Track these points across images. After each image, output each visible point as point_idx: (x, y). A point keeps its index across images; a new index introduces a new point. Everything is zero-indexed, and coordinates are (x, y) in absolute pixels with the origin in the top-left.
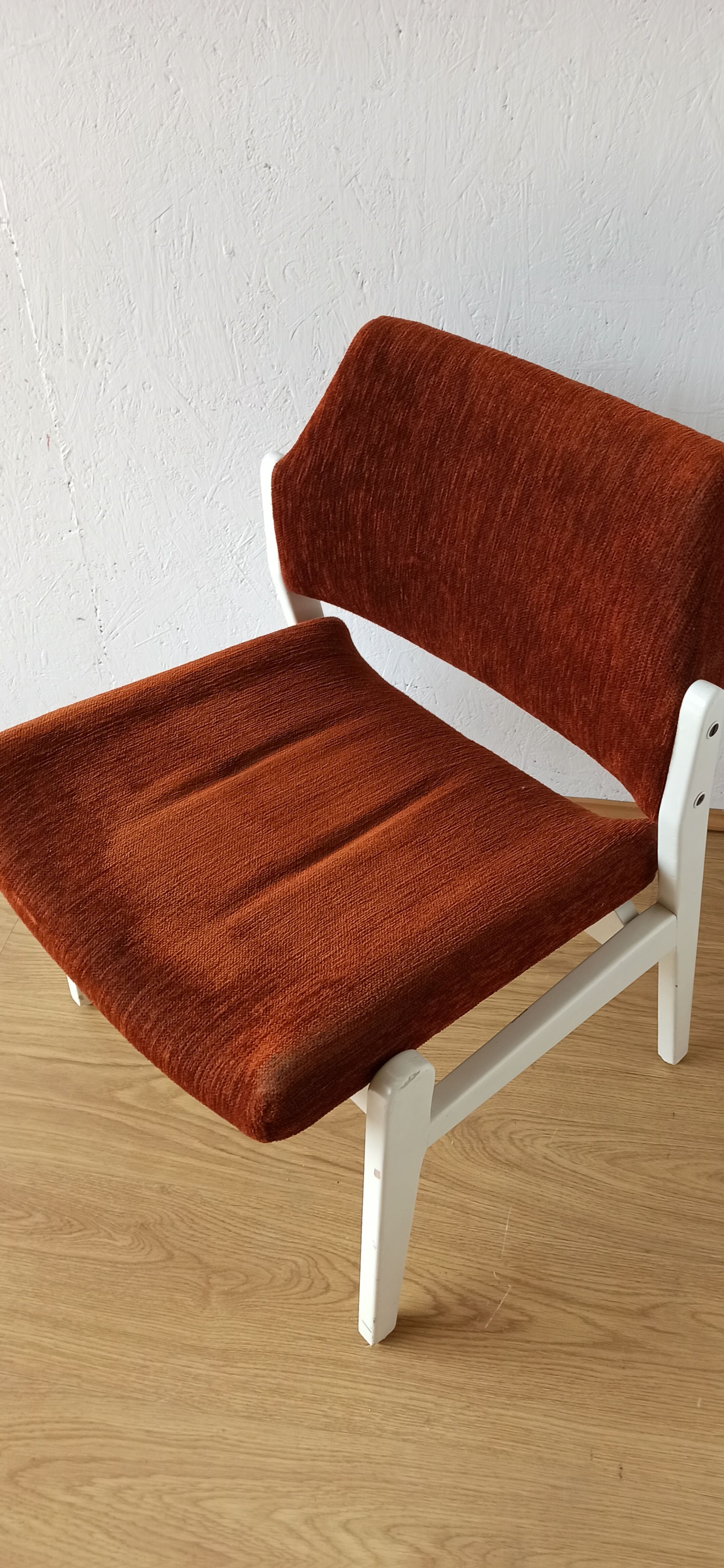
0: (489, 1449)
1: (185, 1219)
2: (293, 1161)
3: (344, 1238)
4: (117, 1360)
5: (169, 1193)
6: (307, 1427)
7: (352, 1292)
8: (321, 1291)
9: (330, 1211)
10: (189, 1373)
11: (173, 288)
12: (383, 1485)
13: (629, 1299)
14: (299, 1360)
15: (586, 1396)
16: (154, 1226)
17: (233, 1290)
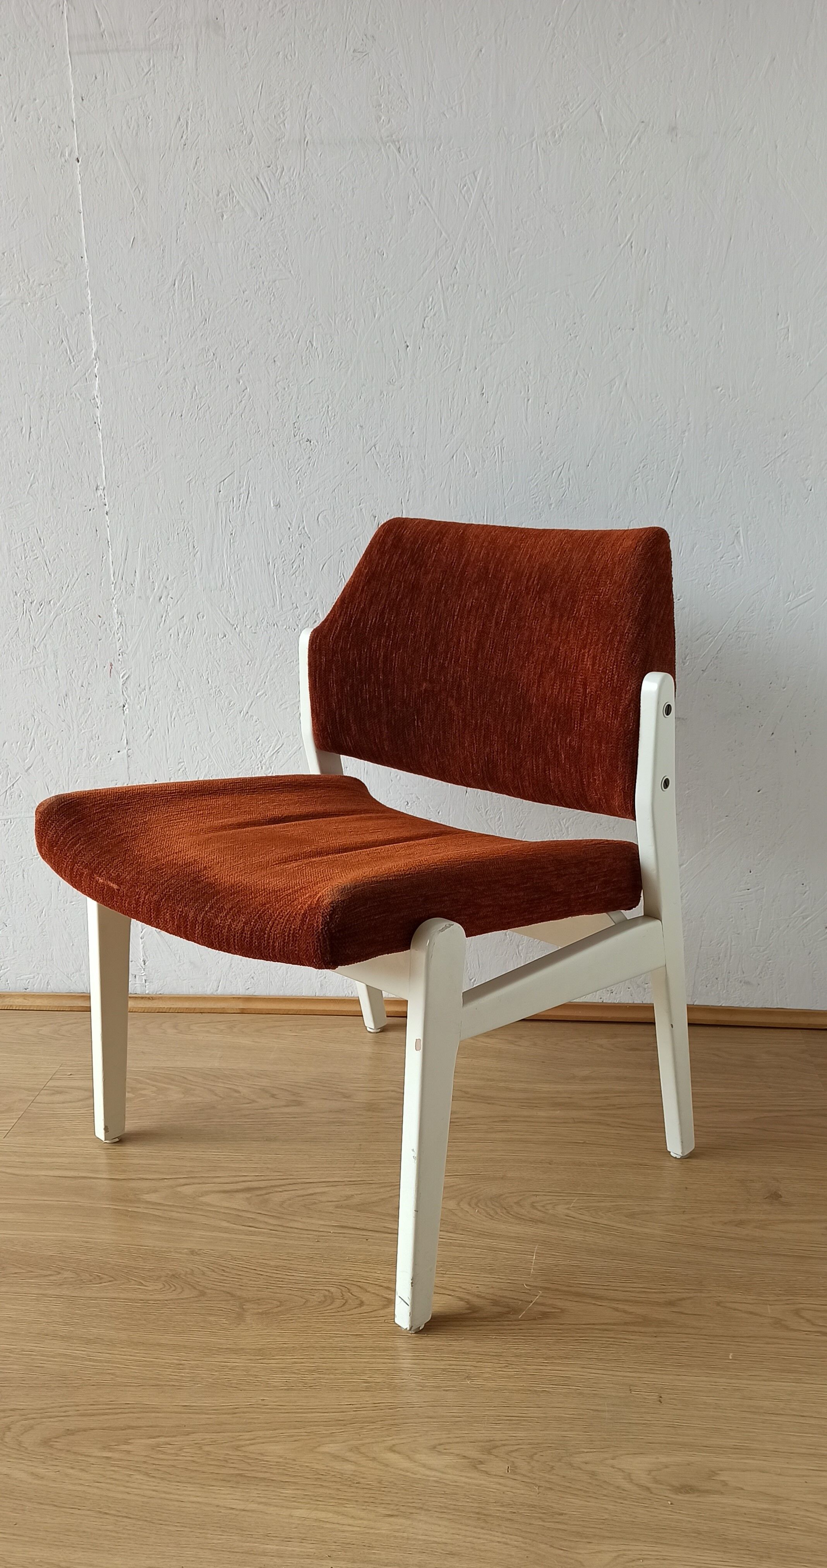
0: (530, 1390)
1: (216, 1270)
2: (321, 1230)
3: (376, 1273)
4: (151, 1361)
5: (198, 1254)
6: (348, 1391)
7: (387, 1305)
8: (355, 1306)
9: (360, 1257)
10: (227, 1366)
11: (229, 535)
12: (426, 1420)
13: (657, 1295)
14: (337, 1350)
15: (621, 1354)
16: (185, 1276)
17: (267, 1312)
